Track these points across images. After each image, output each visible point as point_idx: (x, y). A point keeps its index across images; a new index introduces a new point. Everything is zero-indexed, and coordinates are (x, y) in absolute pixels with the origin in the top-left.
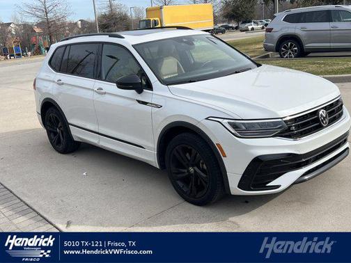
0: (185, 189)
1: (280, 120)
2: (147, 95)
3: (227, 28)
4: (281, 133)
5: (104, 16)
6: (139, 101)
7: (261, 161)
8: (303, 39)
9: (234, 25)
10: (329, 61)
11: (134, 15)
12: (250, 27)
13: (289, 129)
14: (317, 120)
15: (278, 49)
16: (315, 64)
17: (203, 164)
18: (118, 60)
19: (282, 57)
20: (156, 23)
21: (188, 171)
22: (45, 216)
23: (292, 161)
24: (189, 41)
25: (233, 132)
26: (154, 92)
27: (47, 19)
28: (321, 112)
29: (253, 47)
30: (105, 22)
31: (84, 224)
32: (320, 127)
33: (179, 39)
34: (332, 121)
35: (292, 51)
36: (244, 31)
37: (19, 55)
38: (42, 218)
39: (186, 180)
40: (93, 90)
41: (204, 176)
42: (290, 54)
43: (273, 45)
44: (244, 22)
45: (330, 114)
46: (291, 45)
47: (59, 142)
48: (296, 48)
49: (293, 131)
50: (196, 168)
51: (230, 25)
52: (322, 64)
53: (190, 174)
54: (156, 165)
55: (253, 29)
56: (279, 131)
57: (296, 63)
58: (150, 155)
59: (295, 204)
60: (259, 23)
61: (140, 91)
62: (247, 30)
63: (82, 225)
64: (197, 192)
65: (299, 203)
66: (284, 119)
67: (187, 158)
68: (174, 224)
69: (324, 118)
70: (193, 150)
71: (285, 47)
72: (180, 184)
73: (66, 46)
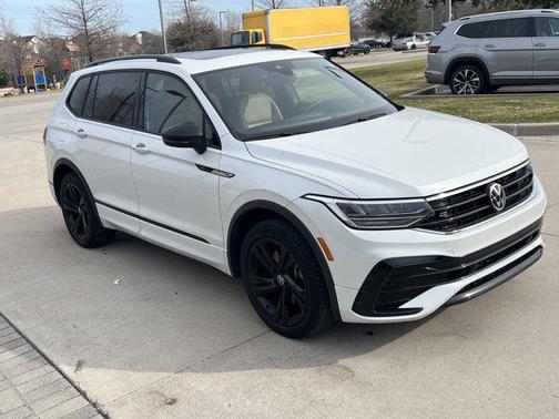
0: (271, 311)
1: (422, 200)
2: (212, 157)
3: (374, 45)
4: (424, 221)
5: (179, 26)
6: (199, 166)
7: (390, 268)
8: (489, 64)
9: (385, 40)
10: (529, 100)
11: (225, 24)
12: (409, 44)
13: (437, 216)
14: (486, 201)
15: (447, 80)
16: (504, 104)
17: (298, 270)
18: (184, 98)
19: (454, 93)
20: (257, 37)
21: (276, 282)
22: (44, 351)
23: (442, 269)
24: (286, 68)
25: (344, 219)
26: (223, 152)
27: (86, 30)
28: (493, 188)
29: (410, 76)
30: (178, 34)
31: (104, 366)
32: (490, 213)
33: (269, 66)
34: (511, 203)
35: (471, 83)
36: (400, 50)
37: (42, 87)
38: (38, 355)
39: (273, 296)
40: (130, 147)
41: (301, 290)
42: (468, 87)
43: (439, 73)
44: (401, 36)
45: (508, 191)
46: (470, 74)
47: (81, 229)
48: (477, 79)
49: (443, 218)
50: (287, 277)
51: (379, 40)
52: (517, 104)
53: (279, 287)
54: (226, 269)
55: (414, 47)
56: (421, 218)
57: (476, 104)
58: (216, 253)
59: (449, 339)
60: (426, 37)
61: (201, 150)
62: (404, 49)
63: (100, 367)
64: (290, 316)
65: (455, 337)
66: (428, 200)
67: (273, 260)
68: (249, 369)
69: (498, 198)
70: (282, 247)
71: (460, 77)
72: (264, 302)
73: (93, 75)
